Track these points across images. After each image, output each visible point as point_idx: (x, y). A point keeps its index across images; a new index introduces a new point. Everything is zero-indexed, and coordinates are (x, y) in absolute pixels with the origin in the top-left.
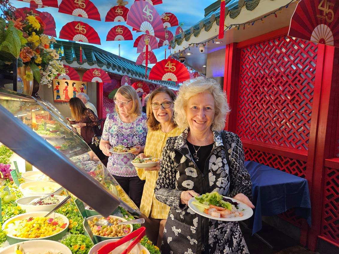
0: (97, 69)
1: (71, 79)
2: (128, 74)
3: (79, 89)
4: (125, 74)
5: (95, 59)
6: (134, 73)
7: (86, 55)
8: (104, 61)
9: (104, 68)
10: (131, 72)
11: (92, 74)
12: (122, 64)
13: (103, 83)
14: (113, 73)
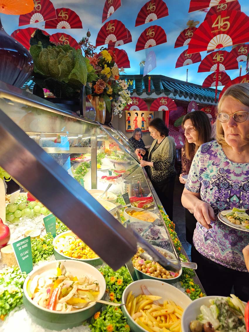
0: (164, 98)
1: (141, 110)
2: (195, 100)
3: (147, 118)
4: (193, 99)
5: (162, 88)
6: (202, 98)
7: (154, 85)
8: (171, 89)
9: (171, 96)
10: (199, 97)
11: (159, 103)
12: (190, 90)
13: (170, 111)
14: (180, 100)
